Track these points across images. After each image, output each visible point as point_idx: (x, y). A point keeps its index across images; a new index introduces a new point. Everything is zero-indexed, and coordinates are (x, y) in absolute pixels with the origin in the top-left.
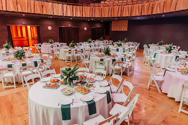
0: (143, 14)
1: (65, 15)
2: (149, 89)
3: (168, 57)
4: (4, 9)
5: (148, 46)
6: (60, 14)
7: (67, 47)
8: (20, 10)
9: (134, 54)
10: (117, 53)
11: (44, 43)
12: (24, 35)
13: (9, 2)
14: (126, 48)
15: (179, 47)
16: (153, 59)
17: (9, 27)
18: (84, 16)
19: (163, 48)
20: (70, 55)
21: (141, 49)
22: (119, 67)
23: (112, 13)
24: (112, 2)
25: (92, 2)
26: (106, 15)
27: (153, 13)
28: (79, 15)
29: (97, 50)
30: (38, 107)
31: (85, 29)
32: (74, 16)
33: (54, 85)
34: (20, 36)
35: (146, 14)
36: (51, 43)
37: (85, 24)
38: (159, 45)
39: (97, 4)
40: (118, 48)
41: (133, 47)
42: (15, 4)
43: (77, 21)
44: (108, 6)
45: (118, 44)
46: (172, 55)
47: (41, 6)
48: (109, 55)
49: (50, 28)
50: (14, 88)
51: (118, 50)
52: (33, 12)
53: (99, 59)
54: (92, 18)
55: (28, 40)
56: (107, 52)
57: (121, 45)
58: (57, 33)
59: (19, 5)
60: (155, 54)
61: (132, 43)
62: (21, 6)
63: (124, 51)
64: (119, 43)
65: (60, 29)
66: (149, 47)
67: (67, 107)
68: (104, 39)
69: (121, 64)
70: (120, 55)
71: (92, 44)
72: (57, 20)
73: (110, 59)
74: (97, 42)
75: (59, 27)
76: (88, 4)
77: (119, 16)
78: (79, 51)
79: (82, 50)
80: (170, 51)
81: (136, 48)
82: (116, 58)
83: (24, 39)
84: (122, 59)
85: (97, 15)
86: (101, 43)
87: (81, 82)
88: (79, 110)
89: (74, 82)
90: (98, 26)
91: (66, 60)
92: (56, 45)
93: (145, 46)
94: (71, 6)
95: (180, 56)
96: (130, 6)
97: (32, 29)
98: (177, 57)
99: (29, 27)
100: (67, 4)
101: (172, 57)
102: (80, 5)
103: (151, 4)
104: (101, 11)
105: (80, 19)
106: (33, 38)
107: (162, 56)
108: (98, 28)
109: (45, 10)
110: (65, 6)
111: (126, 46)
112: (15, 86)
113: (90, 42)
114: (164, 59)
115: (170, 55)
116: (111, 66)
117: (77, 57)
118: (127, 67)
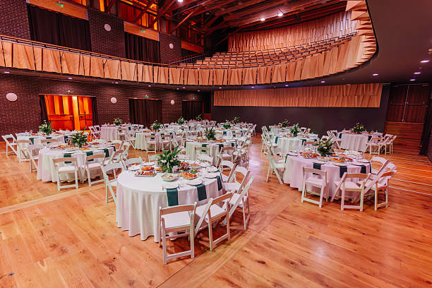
0: (258, 83)
1: (140, 80)
2: (269, 181)
3: (293, 141)
4: (39, 69)
5: (268, 128)
6: (133, 78)
7: (146, 129)
8: (66, 71)
9: (248, 139)
10: (225, 137)
11: (106, 125)
12: (66, 111)
13: (47, 56)
14: (236, 131)
15: (309, 129)
16: (274, 145)
17: (42, 98)
18: (171, 82)
19: (288, 130)
20: (154, 142)
21: (258, 132)
22: (228, 156)
23: (215, 80)
24: (214, 63)
25: (183, 62)
26: (205, 82)
27: (273, 82)
28: (163, 81)
29: (193, 134)
30: (137, 194)
31: (173, 102)
32: (155, 82)
33: (150, 172)
34: (58, 112)
35: (262, 83)
36: (117, 124)
37: (171, 95)
38: (283, 126)
39: (190, 65)
40: (226, 130)
41: (247, 129)
42: (58, 62)
43: (159, 90)
44: (208, 68)
45: (224, 126)
46: (299, 138)
47: (101, 65)
48: (214, 139)
49: (114, 100)
50: (75, 188)
51: (225, 133)
52: (87, 74)
53: (200, 145)
54: (184, 85)
55: (72, 120)
56: (211, 136)
57: (229, 126)
58: (126, 109)
59: (64, 63)
60: (277, 138)
61: (245, 124)
62: (67, 64)
63: (234, 136)
64: (227, 124)
65: (131, 101)
66: (269, 130)
67: (174, 190)
68: (203, 118)
69: (231, 151)
70: (229, 139)
71: (185, 125)
72: (126, 87)
73: (216, 144)
74: (192, 123)
75: (130, 99)
76: (177, 65)
77: (225, 84)
78: (167, 136)
79: (171, 134)
80: (295, 133)
81: (252, 131)
82: (224, 144)
83: (66, 118)
84: (233, 145)
85: (192, 82)
86: (199, 124)
87: (183, 168)
88: (188, 194)
89: (175, 168)
90: (193, 98)
91: (146, 149)
92: (127, 128)
93: (264, 128)
94: (151, 67)
95: (308, 140)
96: (240, 70)
97: (80, 101)
98: (303, 140)
99: (75, 98)
100: (145, 64)
101: (298, 142)
102: (164, 66)
103: (270, 68)
104: (197, 76)
105: (164, 86)
106: (82, 117)
107: (285, 141)
108: (192, 101)
109: (108, 71)
110: (140, 66)
111: (237, 128)
112: (76, 185)
113: (182, 123)
114: (288, 144)
115: (295, 139)
116: (218, 154)
117: (165, 144)
118: (240, 155)
